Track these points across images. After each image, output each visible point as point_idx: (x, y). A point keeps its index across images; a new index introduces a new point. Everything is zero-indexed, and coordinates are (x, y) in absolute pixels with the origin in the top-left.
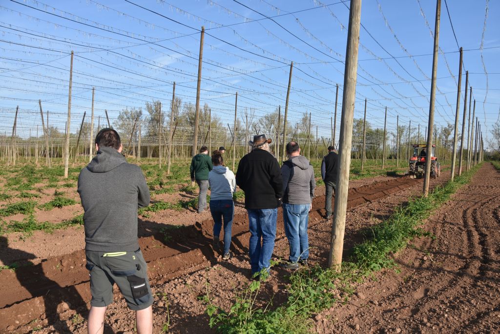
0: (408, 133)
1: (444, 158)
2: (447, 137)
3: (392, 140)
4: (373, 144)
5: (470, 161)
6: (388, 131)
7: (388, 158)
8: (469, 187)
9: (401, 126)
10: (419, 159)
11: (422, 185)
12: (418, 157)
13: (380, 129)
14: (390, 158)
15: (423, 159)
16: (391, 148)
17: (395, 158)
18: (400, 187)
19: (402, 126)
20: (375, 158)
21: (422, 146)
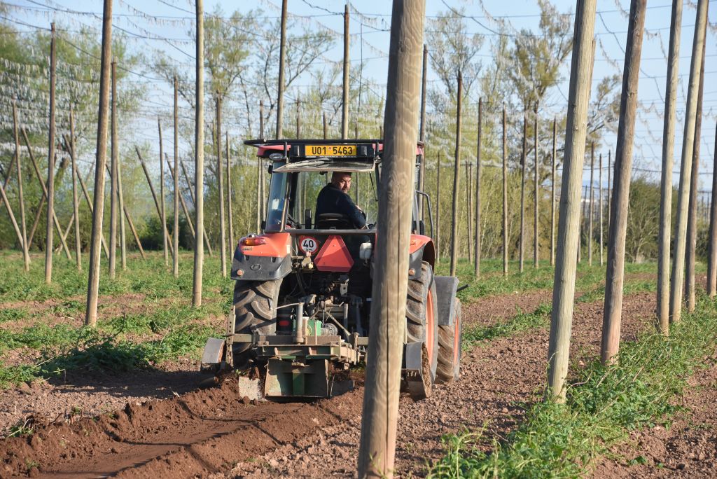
0: (274, 71)
1: (517, 242)
2: (531, 103)
3: (160, 117)
4: (24, 137)
5: (677, 266)
6: (131, 49)
7: (132, 247)
8: (671, 446)
9: (227, 15)
10: (309, 246)
11: (354, 437)
12: (297, 237)
13: (72, 35)
14: (152, 243)
15: (334, 247)
16: (154, 169)
17: (187, 242)
18: (205, 450)
19: (236, 18)
20: (39, 244)
21: (329, 152)
